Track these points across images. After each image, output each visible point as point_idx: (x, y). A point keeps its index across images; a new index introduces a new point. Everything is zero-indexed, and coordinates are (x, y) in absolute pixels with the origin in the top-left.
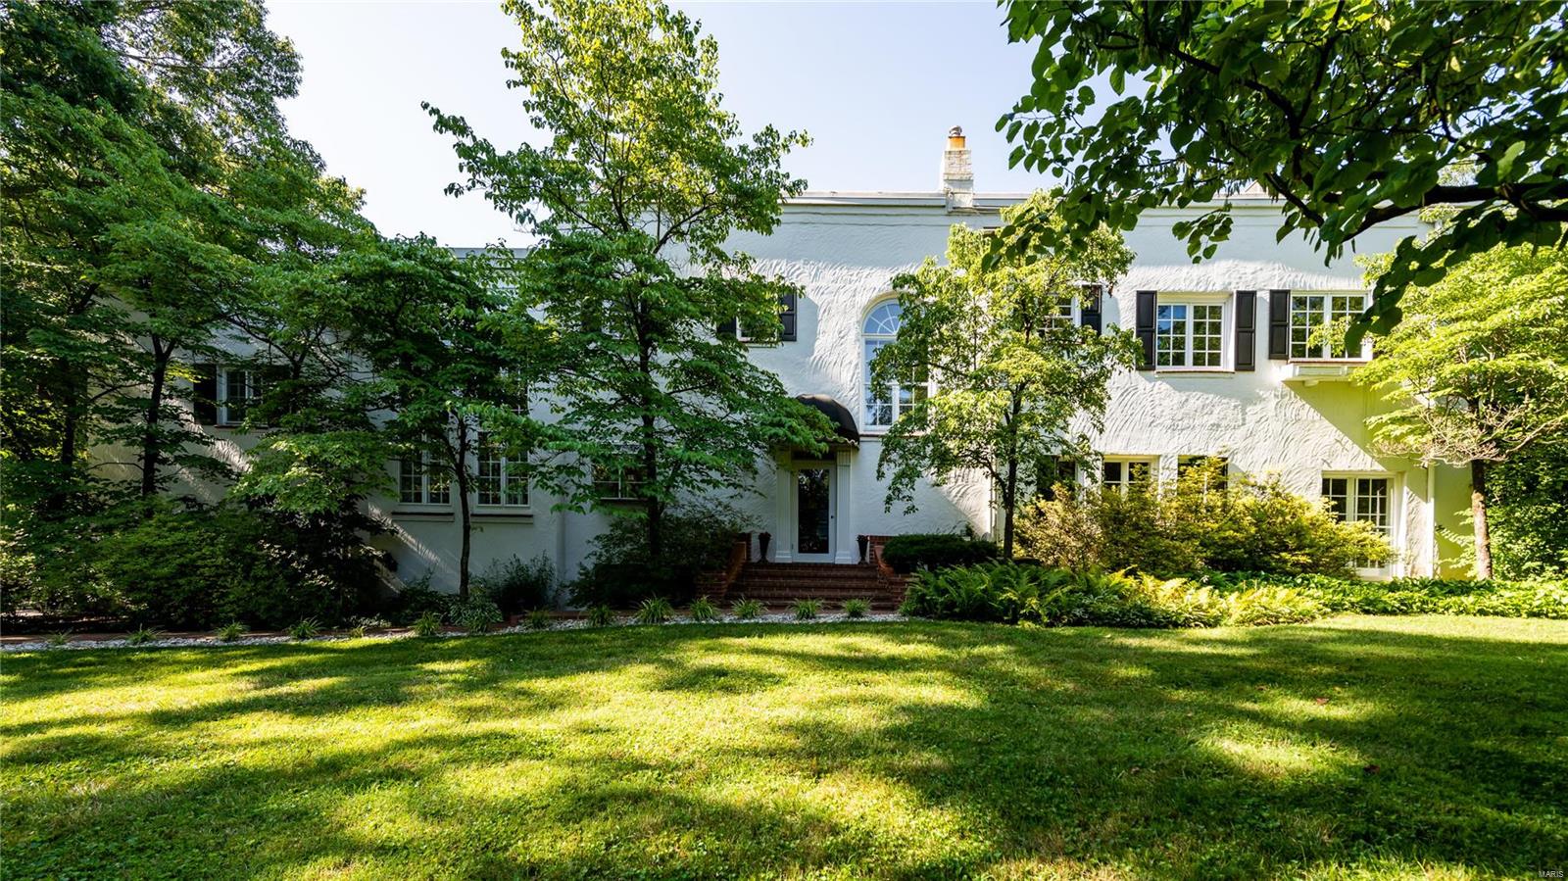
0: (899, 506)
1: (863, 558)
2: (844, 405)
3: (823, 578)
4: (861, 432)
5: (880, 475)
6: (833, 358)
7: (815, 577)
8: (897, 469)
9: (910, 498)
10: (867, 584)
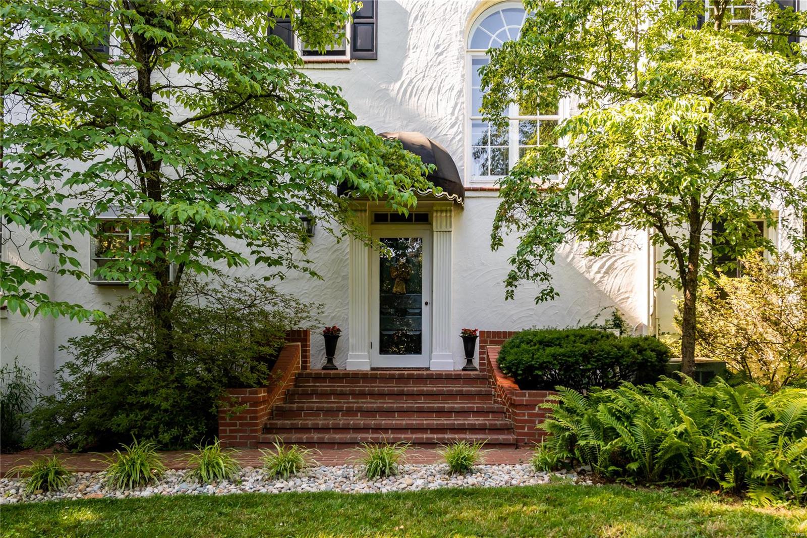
0: (528, 289)
1: (470, 362)
2: (443, 146)
3: (411, 395)
4: (466, 185)
5: (497, 242)
6: (428, 82)
7: (401, 394)
8: (523, 233)
9: (546, 277)
10: (475, 405)
